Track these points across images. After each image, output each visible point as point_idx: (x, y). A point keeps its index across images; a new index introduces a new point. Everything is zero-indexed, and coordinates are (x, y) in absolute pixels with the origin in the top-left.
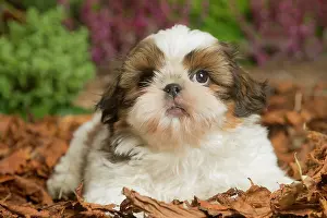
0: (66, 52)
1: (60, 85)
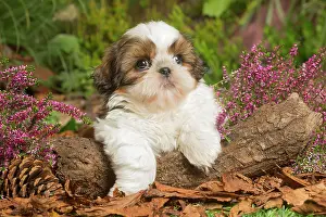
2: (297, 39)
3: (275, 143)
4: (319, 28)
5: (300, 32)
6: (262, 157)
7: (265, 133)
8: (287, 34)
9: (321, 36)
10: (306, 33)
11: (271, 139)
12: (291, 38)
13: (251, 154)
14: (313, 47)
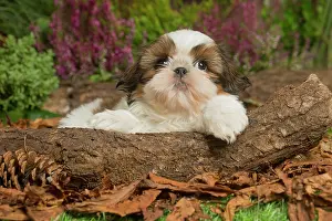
0: (36, 67)
1: (32, 93)
2: (296, 21)
3: (297, 129)
4: (320, 9)
5: (300, 14)
6: (283, 145)
7: (286, 118)
8: (286, 16)
9: (322, 18)
10: (306, 15)
11: (292, 125)
12: (291, 19)
13: (271, 142)
14: (314, 30)
